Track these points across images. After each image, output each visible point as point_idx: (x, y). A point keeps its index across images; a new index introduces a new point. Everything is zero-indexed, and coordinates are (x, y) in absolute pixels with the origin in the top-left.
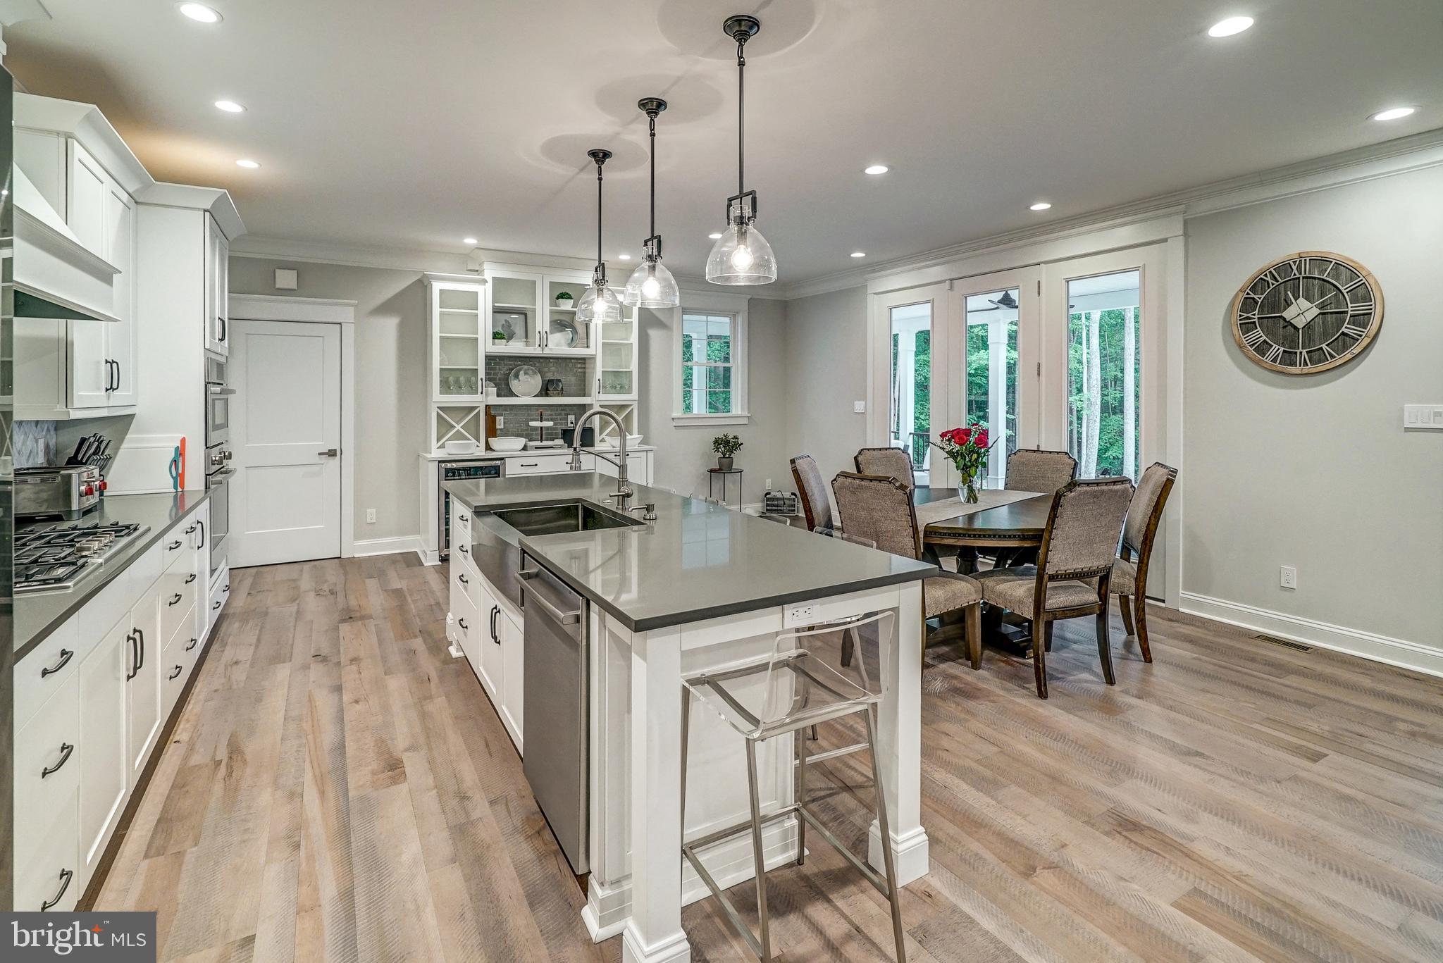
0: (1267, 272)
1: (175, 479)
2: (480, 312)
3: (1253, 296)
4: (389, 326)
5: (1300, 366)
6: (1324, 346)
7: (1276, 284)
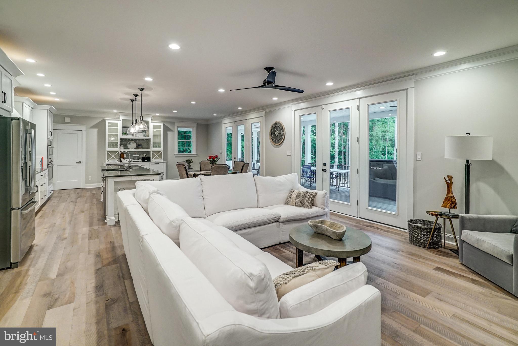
1: (41, 165)
2: (119, 128)
4: (95, 131)
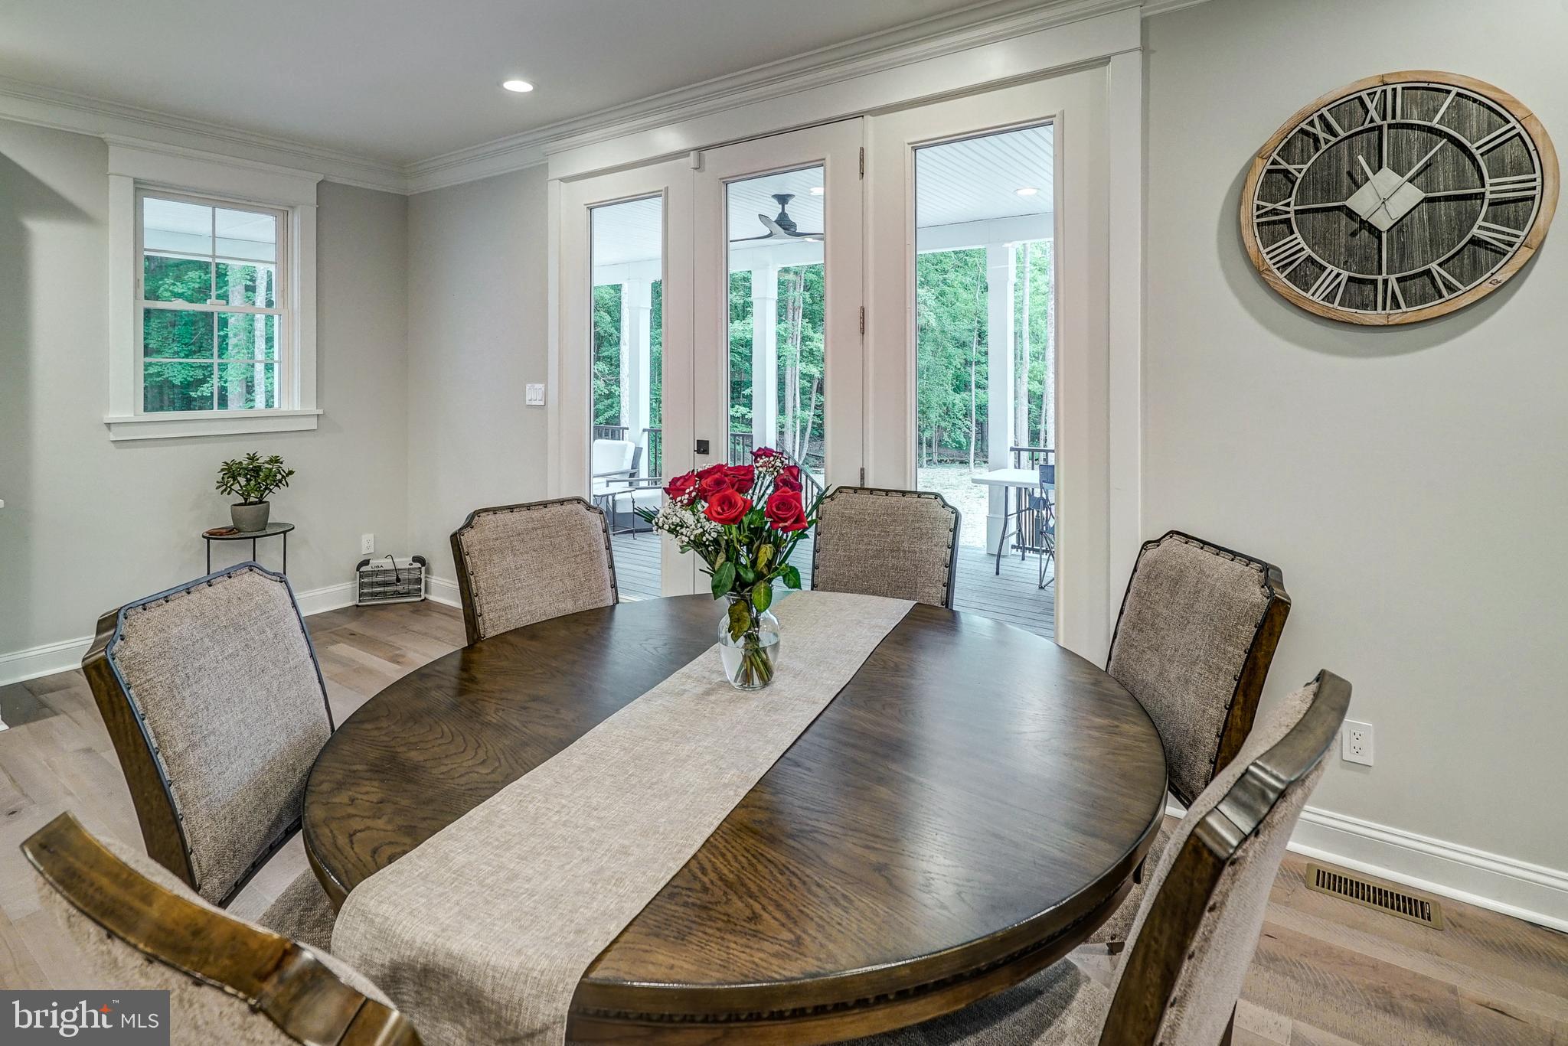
0: (1315, 117)
3: (1284, 165)
5: (1384, 308)
6: (1434, 266)
7: (1334, 140)
